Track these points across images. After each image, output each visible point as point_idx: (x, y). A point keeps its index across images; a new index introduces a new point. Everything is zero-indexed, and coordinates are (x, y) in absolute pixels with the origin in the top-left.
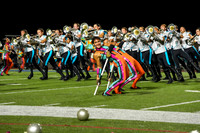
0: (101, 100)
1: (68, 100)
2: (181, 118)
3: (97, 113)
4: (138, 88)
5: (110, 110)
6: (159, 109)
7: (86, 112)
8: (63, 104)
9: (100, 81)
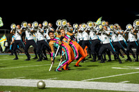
1: (31, 74)
2: (109, 86)
4: (80, 66)
5: (61, 81)
7: (44, 82)
8: (27, 78)
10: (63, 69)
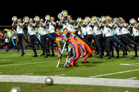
0: (62, 71)
1: (39, 70)
2: (117, 83)
3: (59, 80)
6: (102, 77)
7: (51, 79)
8: (35, 74)
9: (60, 58)
10: (70, 66)
